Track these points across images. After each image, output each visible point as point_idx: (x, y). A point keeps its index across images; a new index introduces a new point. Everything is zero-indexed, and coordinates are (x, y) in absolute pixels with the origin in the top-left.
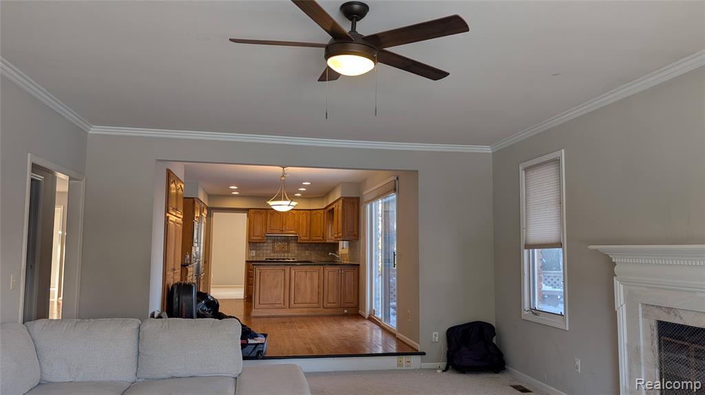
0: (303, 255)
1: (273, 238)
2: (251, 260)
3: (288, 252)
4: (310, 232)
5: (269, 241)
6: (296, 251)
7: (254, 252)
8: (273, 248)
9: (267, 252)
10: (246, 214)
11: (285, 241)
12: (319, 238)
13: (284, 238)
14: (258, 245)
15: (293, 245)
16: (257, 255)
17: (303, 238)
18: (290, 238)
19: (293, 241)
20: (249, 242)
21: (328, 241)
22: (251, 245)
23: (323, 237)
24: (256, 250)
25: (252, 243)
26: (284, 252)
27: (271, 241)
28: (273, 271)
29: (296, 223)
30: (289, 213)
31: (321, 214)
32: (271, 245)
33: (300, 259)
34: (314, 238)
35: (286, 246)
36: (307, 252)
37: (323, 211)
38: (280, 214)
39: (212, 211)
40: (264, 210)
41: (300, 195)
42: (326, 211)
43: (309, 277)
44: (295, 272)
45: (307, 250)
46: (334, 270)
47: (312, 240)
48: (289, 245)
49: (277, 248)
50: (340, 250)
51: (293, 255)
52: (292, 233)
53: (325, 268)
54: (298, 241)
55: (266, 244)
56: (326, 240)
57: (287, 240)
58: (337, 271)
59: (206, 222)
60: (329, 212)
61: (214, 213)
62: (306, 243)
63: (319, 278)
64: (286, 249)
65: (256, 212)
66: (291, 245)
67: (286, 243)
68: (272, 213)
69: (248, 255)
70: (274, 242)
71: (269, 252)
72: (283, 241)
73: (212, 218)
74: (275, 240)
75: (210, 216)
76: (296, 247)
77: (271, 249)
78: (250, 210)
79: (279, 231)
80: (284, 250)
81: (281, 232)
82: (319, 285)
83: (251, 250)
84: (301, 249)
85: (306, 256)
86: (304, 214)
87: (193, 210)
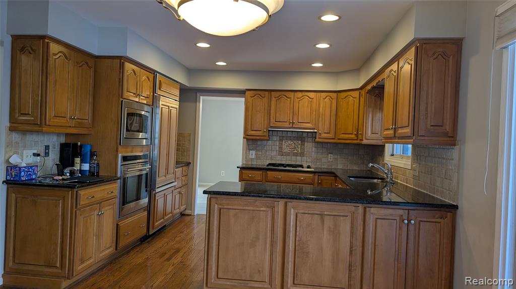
0: (324, 160)
1: (280, 134)
2: (249, 164)
3: (302, 154)
4: (336, 125)
5: (275, 138)
6: (314, 155)
7: (254, 152)
8: (281, 148)
9: (272, 154)
10: (243, 99)
11: (297, 138)
12: (350, 136)
13: (295, 135)
14: (259, 143)
15: (309, 146)
16: (257, 158)
17: (324, 135)
18: (305, 135)
19: (310, 140)
20: (248, 140)
21: (365, 142)
22: (251, 142)
23: (357, 135)
24: (257, 151)
25: (252, 140)
26: (296, 155)
27: (278, 137)
28: (247, 208)
29: (314, 113)
30: (303, 96)
31: (355, 98)
32: (278, 144)
33: (320, 167)
34: (343, 135)
35: (300, 146)
36: (330, 156)
37: (357, 92)
38: (290, 98)
39: (198, 94)
40: (267, 93)
41: (322, 65)
42: (363, 92)
43: (330, 228)
44: (297, 214)
45: (330, 154)
46: (392, 215)
47: (339, 139)
48: (304, 145)
49: (286, 149)
50: (387, 158)
51: (308, 160)
52: (307, 127)
53: (368, 209)
54: (317, 140)
55: (270, 142)
56: (362, 140)
57: (301, 137)
58: (398, 218)
59: (178, 107)
60: (369, 92)
61: (201, 97)
62: (329, 143)
63: (352, 233)
64: (299, 150)
65: (255, 95)
66: (306, 145)
67: (300, 142)
68: (279, 96)
69: (246, 158)
70: (281, 139)
71: (274, 153)
72: (295, 138)
73: (198, 103)
74: (283, 137)
75: (196, 101)
76: (314, 148)
77: (278, 149)
78: (247, 93)
79: (287, 123)
80: (296, 151)
81: (291, 125)
82: (351, 247)
83: (250, 150)
84: (321, 151)
85: (329, 162)
86: (327, 98)
87: (120, 79)
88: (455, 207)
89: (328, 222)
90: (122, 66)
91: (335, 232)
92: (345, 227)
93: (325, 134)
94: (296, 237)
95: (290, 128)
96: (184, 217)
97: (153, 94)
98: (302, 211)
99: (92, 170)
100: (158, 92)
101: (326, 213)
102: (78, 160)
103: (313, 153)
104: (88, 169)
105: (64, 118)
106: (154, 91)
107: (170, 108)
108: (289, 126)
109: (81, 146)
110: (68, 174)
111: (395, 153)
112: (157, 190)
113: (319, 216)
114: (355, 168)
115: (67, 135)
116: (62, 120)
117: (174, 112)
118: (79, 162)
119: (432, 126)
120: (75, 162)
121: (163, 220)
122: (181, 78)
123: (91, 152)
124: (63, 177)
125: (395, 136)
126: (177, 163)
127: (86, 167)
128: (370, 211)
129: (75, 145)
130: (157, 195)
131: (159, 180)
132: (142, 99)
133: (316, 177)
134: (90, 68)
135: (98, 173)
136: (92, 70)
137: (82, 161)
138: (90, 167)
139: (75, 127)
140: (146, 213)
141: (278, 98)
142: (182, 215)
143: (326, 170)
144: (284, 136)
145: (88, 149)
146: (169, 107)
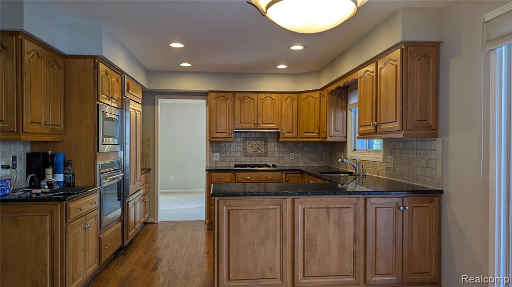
0: (286, 158)
1: (243, 135)
2: (214, 167)
3: (265, 154)
4: (298, 125)
5: (238, 140)
6: (276, 154)
7: (218, 155)
8: (245, 149)
9: (236, 155)
10: (204, 102)
11: (260, 139)
12: (312, 134)
13: (258, 135)
14: (223, 145)
15: (272, 146)
16: (222, 160)
17: (287, 135)
18: (267, 135)
19: (273, 139)
20: (211, 142)
21: (329, 139)
22: (214, 145)
23: (319, 133)
24: (221, 153)
25: (215, 143)
26: (260, 155)
27: (242, 139)
28: (256, 207)
29: (277, 113)
30: (266, 97)
31: (316, 98)
32: (242, 146)
33: (283, 165)
34: (305, 134)
35: (263, 147)
36: (292, 155)
37: (318, 93)
38: (254, 99)
39: (156, 97)
40: (230, 95)
41: (286, 67)
42: (325, 92)
43: (335, 220)
44: (304, 209)
45: (292, 152)
46: (389, 203)
47: (301, 138)
48: (267, 145)
49: (250, 150)
50: (350, 154)
51: (272, 160)
52: (269, 127)
53: (368, 200)
54: (281, 139)
55: (234, 143)
56: (326, 138)
57: (264, 137)
58: (394, 206)
59: (141, 110)
60: (332, 92)
61: (159, 100)
62: (291, 142)
63: (355, 223)
64: (263, 150)
65: (219, 97)
66: (268, 145)
67: (263, 143)
68: (243, 97)
69: (210, 161)
70: (245, 140)
71: (238, 155)
72: (259, 139)
73: (156, 107)
74: (246, 138)
75: (154, 103)
76: (276, 148)
77: (242, 150)
78: (210, 95)
79: (252, 125)
80: (259, 152)
81: (256, 126)
82: (355, 236)
83: (213, 152)
84: (283, 150)
85: (291, 160)
86: (289, 99)
87: (95, 81)
88: (441, 192)
89: (334, 214)
90: (96, 67)
91: (340, 224)
92: (349, 218)
93: (287, 133)
94: (304, 231)
95: (255, 129)
96: (148, 226)
97: (122, 97)
98: (309, 207)
99: (68, 180)
100: (127, 95)
101: (331, 206)
102: (49, 171)
103: (276, 153)
104: (63, 180)
105: (39, 125)
106: (123, 94)
107: (136, 112)
108: (254, 127)
109: (53, 156)
110: (46, 187)
111: (357, 148)
112: (131, 198)
113: (325, 209)
114: (315, 164)
115: (33, 143)
116: (37, 126)
117: (139, 116)
118: (51, 173)
119: (418, 120)
120: (47, 173)
121: (134, 230)
122: (142, 80)
123: (65, 162)
124: (43, 190)
125: (376, 131)
126: (142, 169)
127: (60, 178)
128: (370, 201)
129: (45, 155)
130: (130, 203)
131: (132, 188)
132: (113, 102)
133: (284, 175)
134: (60, 68)
135: (74, 183)
136: (62, 69)
137: (55, 172)
138: (65, 178)
139: (49, 134)
140: (121, 224)
141: (242, 100)
142: (145, 223)
143: (287, 168)
144: (248, 137)
145: (60, 159)
146: (135, 110)
